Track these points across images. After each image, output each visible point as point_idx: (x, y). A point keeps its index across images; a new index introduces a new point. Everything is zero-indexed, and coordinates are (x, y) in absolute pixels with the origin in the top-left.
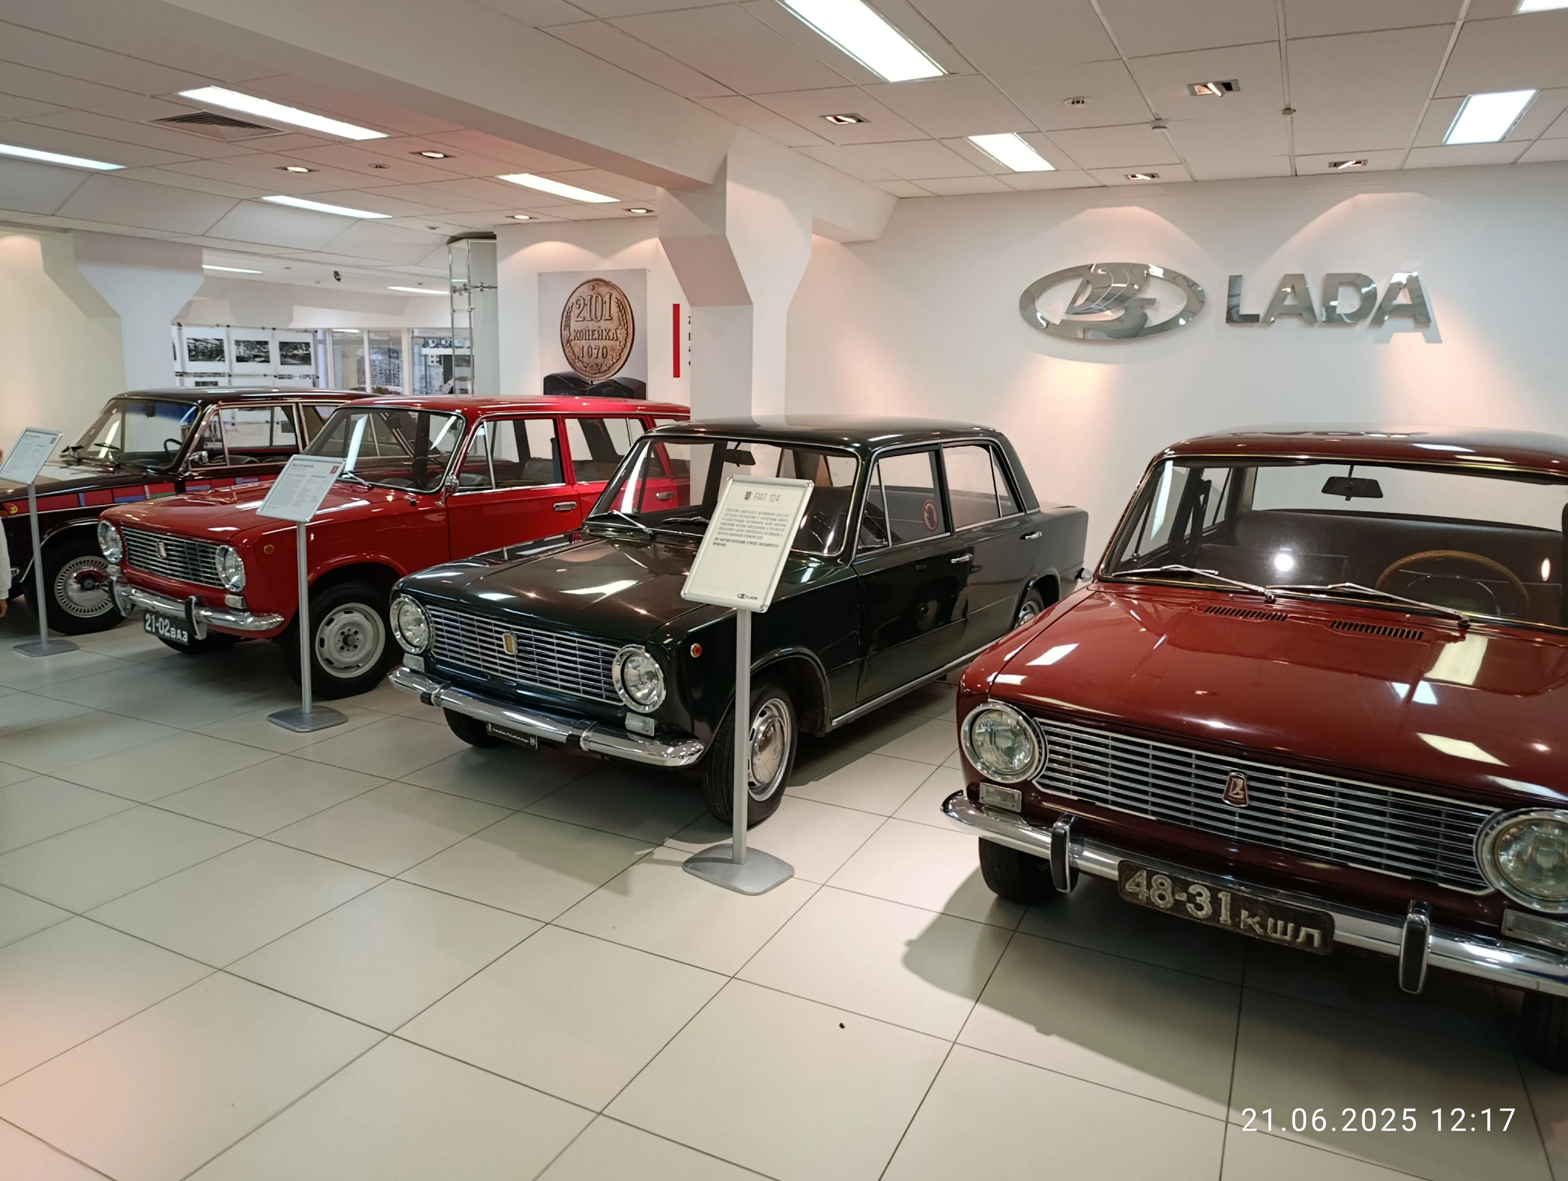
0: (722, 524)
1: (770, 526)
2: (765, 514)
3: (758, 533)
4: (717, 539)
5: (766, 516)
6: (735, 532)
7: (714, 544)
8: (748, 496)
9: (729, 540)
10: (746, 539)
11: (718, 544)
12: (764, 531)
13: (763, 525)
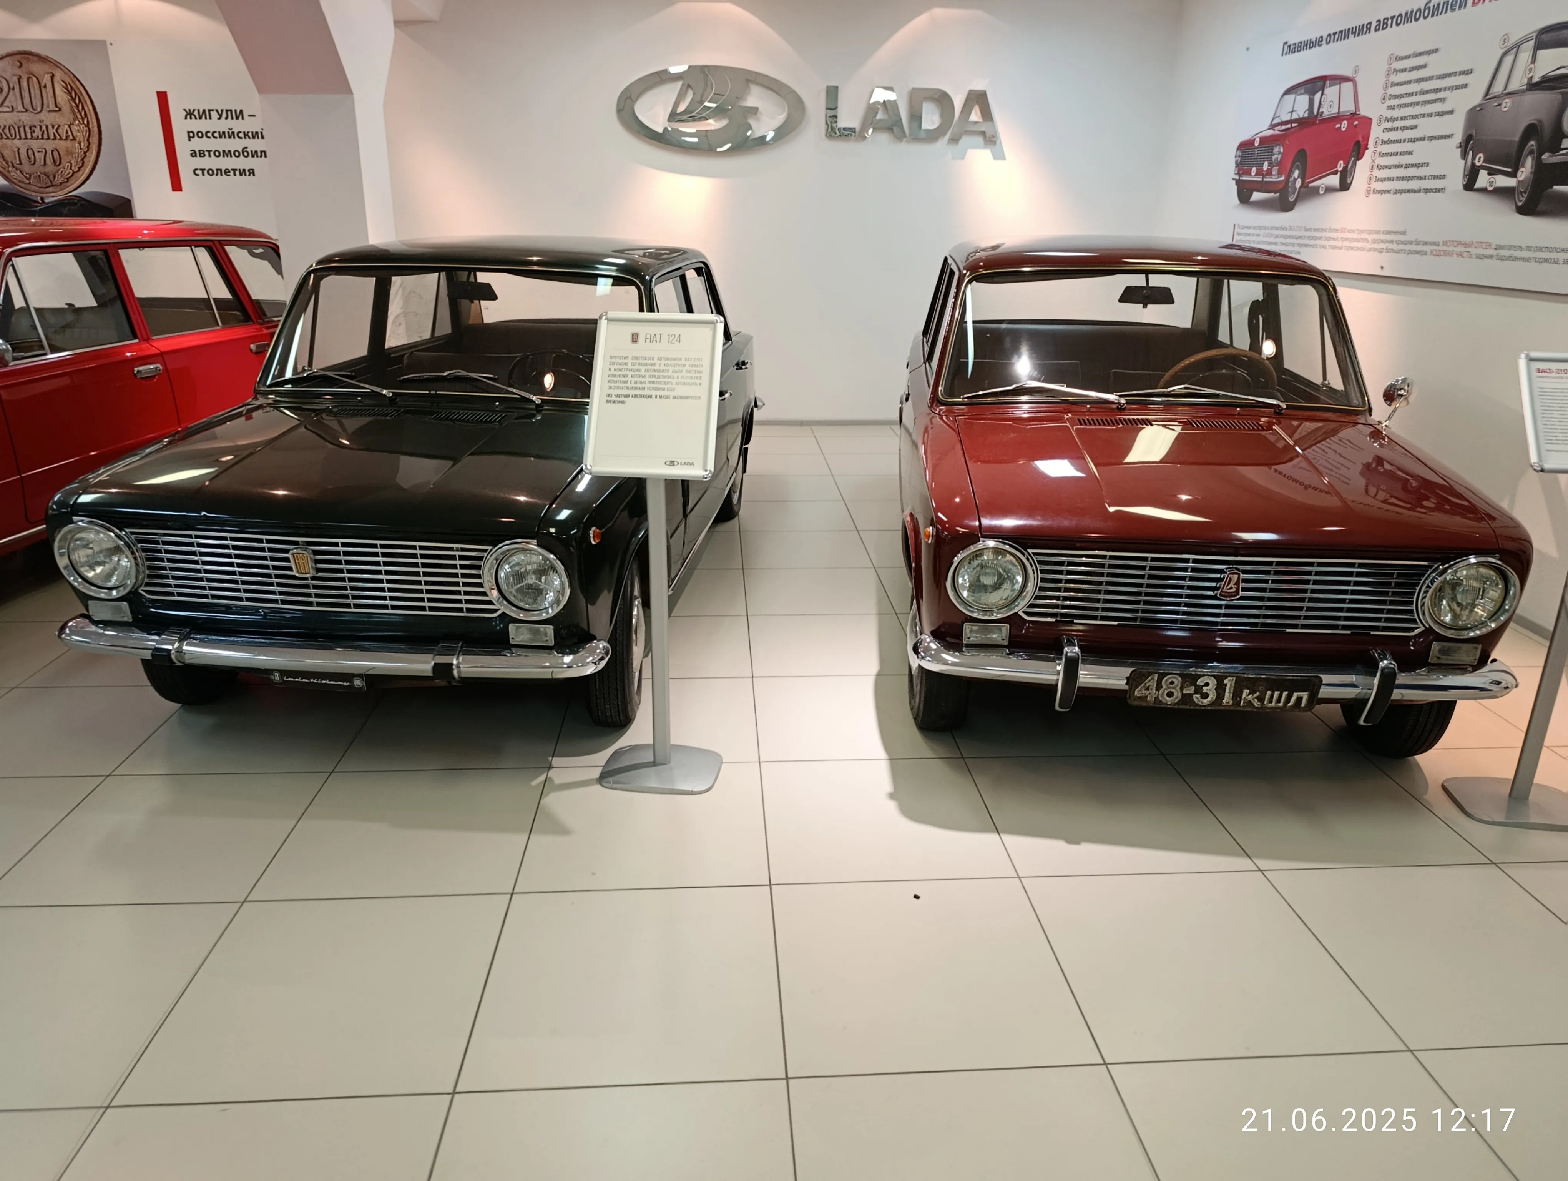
0: (609, 376)
1: (680, 375)
2: (668, 359)
3: (665, 383)
4: (609, 395)
5: (669, 362)
6: (633, 385)
7: (607, 401)
8: (635, 338)
9: (628, 396)
10: (653, 393)
11: (614, 402)
12: (674, 381)
13: (670, 374)
